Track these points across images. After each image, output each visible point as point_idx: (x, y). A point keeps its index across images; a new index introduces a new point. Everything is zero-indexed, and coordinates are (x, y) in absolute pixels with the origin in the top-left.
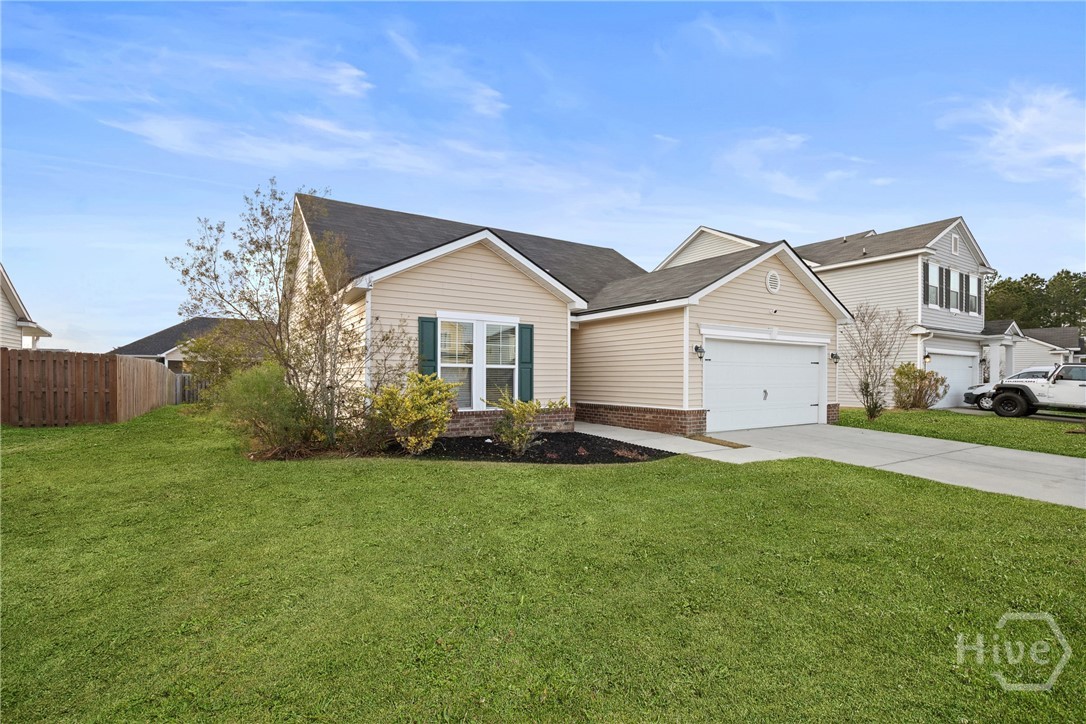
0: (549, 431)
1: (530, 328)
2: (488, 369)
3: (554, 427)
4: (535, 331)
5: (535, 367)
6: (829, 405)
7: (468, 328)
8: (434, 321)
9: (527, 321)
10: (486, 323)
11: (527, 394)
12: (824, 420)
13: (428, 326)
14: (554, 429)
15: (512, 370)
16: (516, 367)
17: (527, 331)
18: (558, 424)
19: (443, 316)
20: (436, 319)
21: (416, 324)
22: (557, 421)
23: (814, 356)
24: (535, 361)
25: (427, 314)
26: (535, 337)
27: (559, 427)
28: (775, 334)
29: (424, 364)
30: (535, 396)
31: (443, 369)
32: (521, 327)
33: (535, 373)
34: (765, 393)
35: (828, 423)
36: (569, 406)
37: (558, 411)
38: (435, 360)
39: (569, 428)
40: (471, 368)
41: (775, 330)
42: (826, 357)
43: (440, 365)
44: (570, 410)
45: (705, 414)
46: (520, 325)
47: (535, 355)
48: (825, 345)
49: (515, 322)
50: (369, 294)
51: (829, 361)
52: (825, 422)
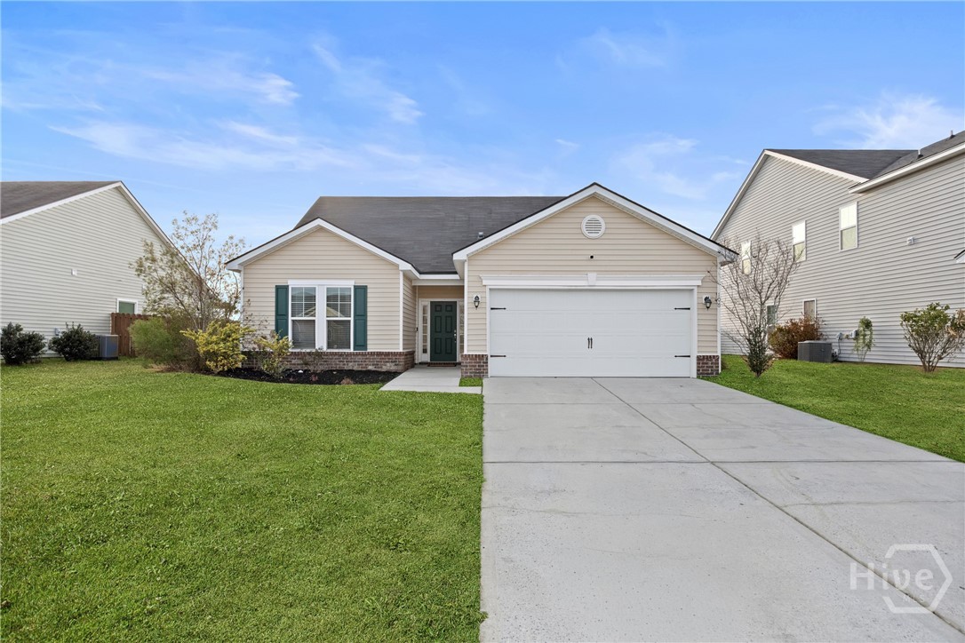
0: (380, 370)
1: (364, 288)
2: (328, 321)
3: (384, 367)
4: (369, 291)
5: (368, 319)
7: (312, 291)
8: (286, 288)
9: (361, 283)
10: (326, 287)
11: (361, 343)
12: (694, 374)
13: (281, 291)
14: (384, 369)
15: (349, 321)
16: (352, 319)
17: (361, 291)
18: (388, 364)
19: (292, 284)
20: (288, 286)
21: (274, 290)
22: (387, 362)
23: (683, 301)
24: (369, 314)
25: (282, 283)
26: (369, 295)
27: (389, 367)
28: (592, 280)
29: (279, 317)
30: (368, 342)
31: (293, 321)
32: (356, 288)
33: (369, 323)
34: (590, 341)
35: (698, 377)
36: (401, 350)
37: (388, 354)
38: (287, 315)
39: (399, 368)
40: (314, 321)
41: (592, 276)
42: (695, 301)
43: (290, 318)
44: (400, 354)
45: (487, 359)
46: (355, 286)
47: (369, 309)
48: (696, 288)
49: (350, 284)
50: (242, 272)
51: (702, 306)
52: (695, 376)
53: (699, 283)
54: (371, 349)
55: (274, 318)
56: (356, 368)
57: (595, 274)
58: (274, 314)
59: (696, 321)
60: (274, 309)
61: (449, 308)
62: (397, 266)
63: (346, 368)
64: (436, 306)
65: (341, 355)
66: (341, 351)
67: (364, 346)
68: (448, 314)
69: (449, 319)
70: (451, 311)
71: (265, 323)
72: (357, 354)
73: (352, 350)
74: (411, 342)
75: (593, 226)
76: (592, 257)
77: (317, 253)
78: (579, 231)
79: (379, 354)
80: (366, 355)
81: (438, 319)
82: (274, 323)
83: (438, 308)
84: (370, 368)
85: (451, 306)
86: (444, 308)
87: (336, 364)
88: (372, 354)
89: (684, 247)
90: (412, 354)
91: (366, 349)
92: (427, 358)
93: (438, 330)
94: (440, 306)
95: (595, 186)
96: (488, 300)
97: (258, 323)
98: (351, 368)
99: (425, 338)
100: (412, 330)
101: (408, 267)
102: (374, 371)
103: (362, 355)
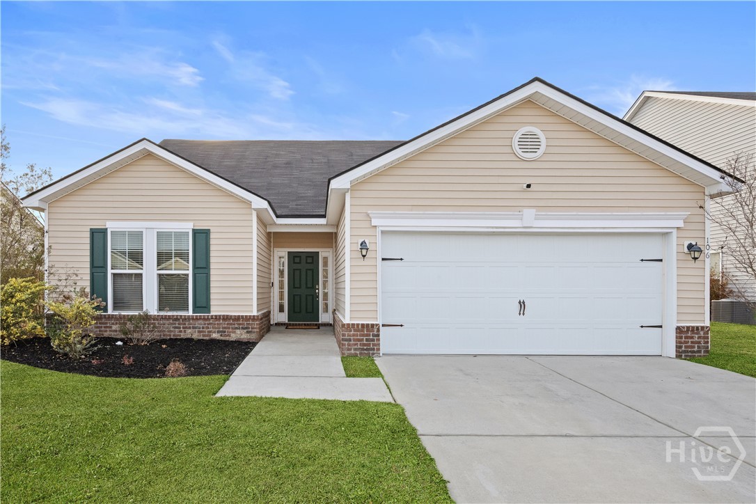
0: (227, 338)
1: (206, 233)
2: (160, 275)
3: (233, 335)
4: (212, 236)
5: (212, 272)
6: (678, 328)
7: (138, 236)
8: (104, 231)
9: (202, 226)
10: (156, 231)
11: (203, 304)
12: (671, 351)
13: (98, 237)
14: (233, 337)
15: (187, 275)
16: (190, 272)
17: (202, 237)
18: (238, 332)
19: (111, 226)
20: (107, 229)
21: (88, 235)
22: (236, 328)
23: (652, 248)
24: (212, 266)
25: (98, 225)
26: (212, 242)
27: (239, 335)
28: (530, 219)
29: (95, 270)
30: (212, 303)
31: (115, 275)
32: (195, 232)
33: (212, 278)
34: (522, 304)
35: (679, 356)
36: (255, 313)
37: (237, 318)
38: (105, 267)
39: (253, 337)
40: (141, 275)
41: (529, 214)
42: (673, 249)
43: (110, 272)
44: (254, 318)
45: (378, 330)
46: (193, 230)
47: (212, 260)
48: (675, 231)
49: (188, 227)
50: (47, 211)
51: (682, 257)
52: (673, 354)
53: (680, 224)
54: (215, 311)
55: (88, 271)
56: (196, 336)
57: (533, 211)
58: (88, 265)
59: (675, 277)
60: (88, 259)
61: (310, 260)
62: (249, 203)
63: (183, 336)
64: (294, 257)
65: (176, 319)
66: (175, 313)
67: (207, 308)
68: (309, 266)
69: (310, 273)
70: (312, 263)
71: (74, 277)
72: (197, 319)
73: (190, 313)
74: (267, 300)
75: (530, 142)
76: (529, 186)
77: (144, 187)
78: (508, 150)
79: (226, 318)
80: (208, 319)
81: (297, 273)
82: (88, 277)
83: (297, 260)
84: (215, 336)
85: (312, 257)
86: (303, 260)
87: (171, 331)
88: (217, 318)
89: (659, 173)
90: (267, 315)
91: (209, 312)
92: (283, 317)
93: (297, 285)
94: (300, 257)
95: (536, 83)
96: (380, 247)
97: (64, 277)
98: (189, 336)
99: (281, 294)
100: (267, 285)
101: (264, 204)
102: (219, 341)
103: (204, 319)
